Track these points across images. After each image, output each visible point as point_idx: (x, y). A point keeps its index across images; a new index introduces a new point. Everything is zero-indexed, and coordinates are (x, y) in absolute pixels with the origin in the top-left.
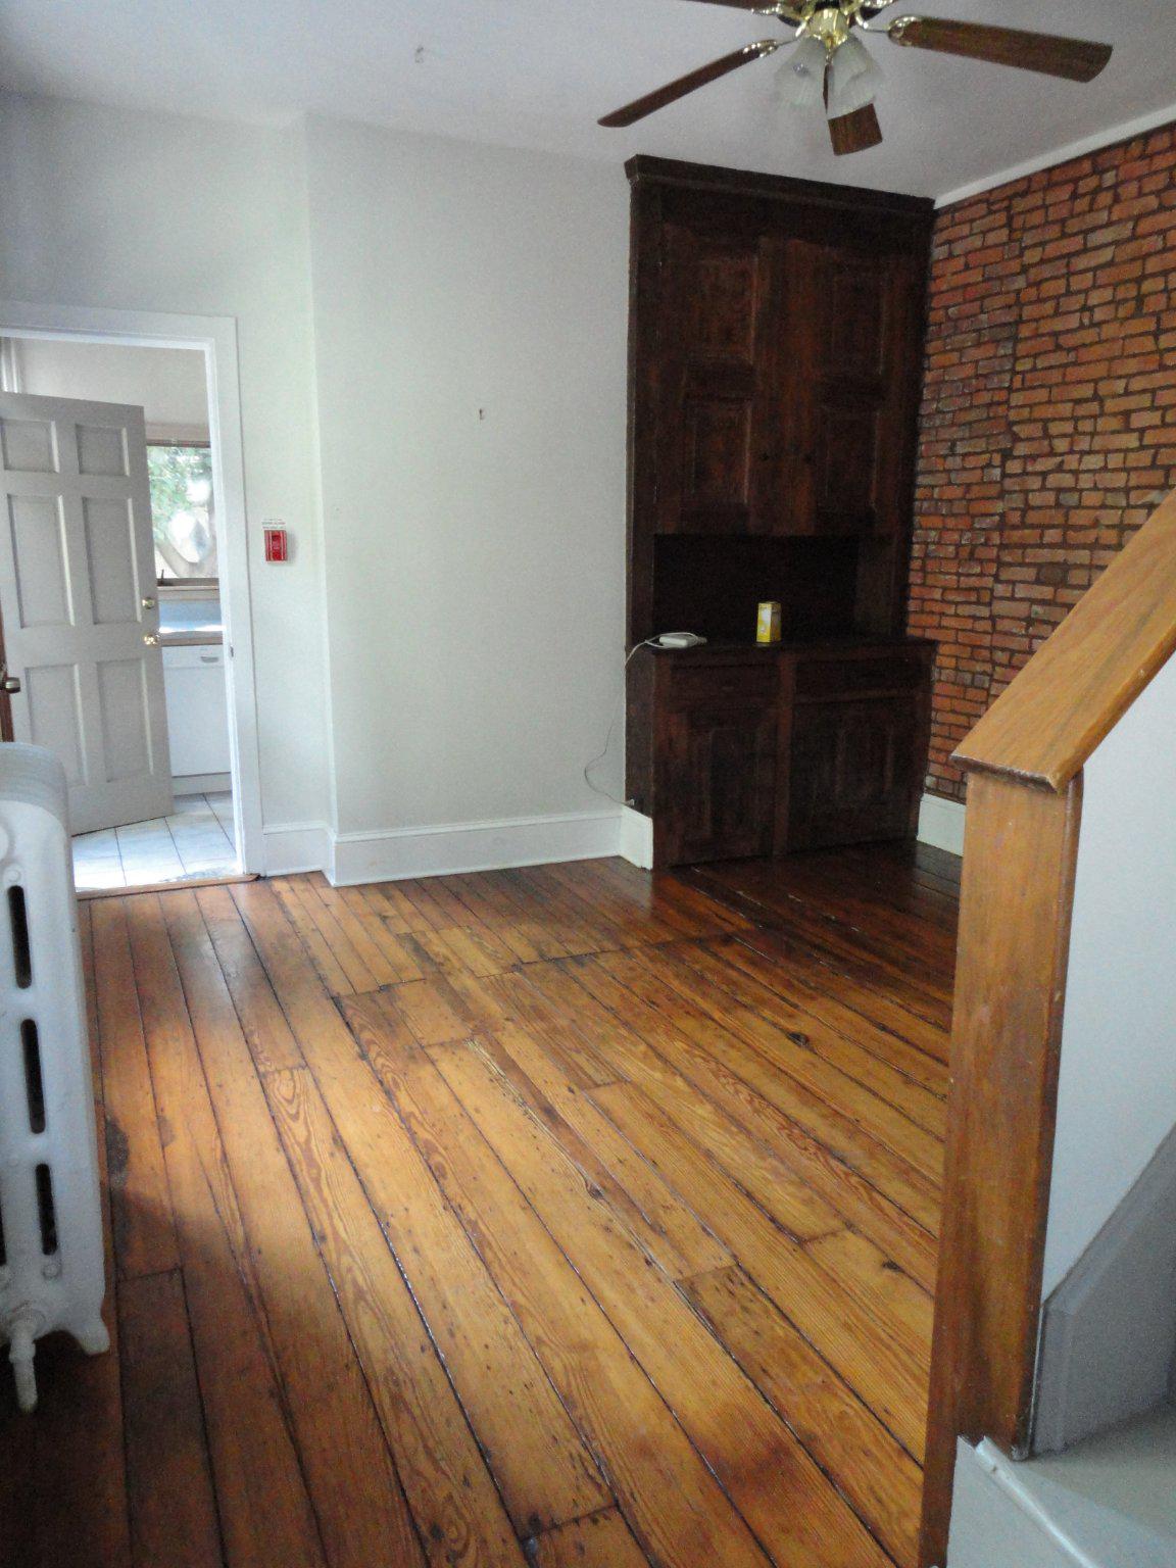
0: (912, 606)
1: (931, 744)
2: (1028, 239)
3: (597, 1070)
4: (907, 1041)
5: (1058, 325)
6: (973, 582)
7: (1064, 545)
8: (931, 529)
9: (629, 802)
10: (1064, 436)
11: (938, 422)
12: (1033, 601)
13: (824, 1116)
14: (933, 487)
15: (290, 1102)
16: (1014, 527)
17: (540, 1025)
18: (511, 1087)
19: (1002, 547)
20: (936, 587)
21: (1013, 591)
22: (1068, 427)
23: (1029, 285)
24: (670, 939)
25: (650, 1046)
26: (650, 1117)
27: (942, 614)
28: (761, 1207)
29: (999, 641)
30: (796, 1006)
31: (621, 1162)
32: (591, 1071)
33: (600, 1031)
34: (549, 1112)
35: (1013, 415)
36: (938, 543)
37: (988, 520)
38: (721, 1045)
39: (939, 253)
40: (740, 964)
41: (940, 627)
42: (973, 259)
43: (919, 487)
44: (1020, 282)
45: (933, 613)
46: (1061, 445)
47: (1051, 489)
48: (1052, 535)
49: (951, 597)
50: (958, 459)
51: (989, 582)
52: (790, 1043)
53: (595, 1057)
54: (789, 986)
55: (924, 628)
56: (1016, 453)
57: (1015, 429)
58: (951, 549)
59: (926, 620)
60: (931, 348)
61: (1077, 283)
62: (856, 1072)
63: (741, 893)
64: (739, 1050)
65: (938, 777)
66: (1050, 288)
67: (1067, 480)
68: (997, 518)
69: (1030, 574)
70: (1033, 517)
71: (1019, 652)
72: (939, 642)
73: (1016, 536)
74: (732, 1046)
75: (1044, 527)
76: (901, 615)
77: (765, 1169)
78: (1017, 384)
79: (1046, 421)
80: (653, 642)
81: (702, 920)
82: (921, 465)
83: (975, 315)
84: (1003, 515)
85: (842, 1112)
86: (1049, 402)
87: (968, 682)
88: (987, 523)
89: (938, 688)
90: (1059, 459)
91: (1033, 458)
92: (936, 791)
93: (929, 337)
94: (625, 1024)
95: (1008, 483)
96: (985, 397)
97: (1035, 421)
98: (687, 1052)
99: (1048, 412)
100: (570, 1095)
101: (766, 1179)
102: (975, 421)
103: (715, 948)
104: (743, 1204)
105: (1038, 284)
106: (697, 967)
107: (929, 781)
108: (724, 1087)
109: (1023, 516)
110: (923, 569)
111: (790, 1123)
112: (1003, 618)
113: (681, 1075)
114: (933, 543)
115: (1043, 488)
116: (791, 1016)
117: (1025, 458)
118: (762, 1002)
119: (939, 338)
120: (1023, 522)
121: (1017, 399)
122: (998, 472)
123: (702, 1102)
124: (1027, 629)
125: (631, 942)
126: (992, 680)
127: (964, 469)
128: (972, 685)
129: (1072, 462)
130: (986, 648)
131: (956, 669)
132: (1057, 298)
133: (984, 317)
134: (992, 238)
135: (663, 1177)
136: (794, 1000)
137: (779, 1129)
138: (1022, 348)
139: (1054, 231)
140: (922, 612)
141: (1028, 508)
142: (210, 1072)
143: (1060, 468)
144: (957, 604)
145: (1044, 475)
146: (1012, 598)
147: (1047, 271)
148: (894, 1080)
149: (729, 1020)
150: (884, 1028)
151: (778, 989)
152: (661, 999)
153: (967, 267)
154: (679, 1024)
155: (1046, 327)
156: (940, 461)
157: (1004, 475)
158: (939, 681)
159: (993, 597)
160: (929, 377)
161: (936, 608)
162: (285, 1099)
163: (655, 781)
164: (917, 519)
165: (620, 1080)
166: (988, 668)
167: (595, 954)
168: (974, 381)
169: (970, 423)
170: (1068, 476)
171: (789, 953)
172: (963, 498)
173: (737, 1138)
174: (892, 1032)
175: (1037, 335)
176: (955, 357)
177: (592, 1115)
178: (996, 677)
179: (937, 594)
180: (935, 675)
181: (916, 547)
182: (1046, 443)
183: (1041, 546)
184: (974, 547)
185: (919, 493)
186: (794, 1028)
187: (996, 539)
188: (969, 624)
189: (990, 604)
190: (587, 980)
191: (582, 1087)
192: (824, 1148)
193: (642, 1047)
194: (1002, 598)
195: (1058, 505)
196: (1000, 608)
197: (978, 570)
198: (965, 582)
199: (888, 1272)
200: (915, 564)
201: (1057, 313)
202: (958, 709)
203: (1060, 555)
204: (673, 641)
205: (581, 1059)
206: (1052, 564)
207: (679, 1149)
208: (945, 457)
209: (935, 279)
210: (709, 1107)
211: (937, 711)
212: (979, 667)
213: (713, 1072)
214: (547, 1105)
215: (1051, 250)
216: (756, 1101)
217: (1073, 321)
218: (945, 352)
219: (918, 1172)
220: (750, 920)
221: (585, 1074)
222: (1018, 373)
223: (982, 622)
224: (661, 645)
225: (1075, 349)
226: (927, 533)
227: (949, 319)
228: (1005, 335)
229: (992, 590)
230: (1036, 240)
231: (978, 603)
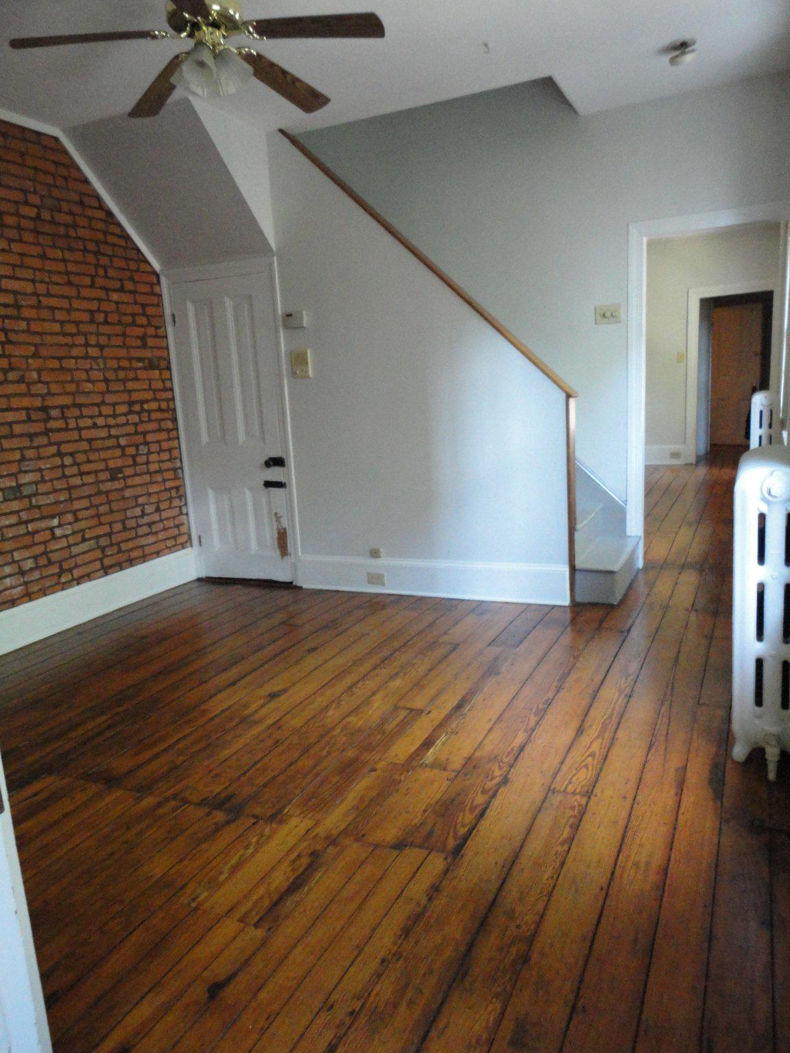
15: (586, 766)
142: (624, 814)
162: (588, 769)
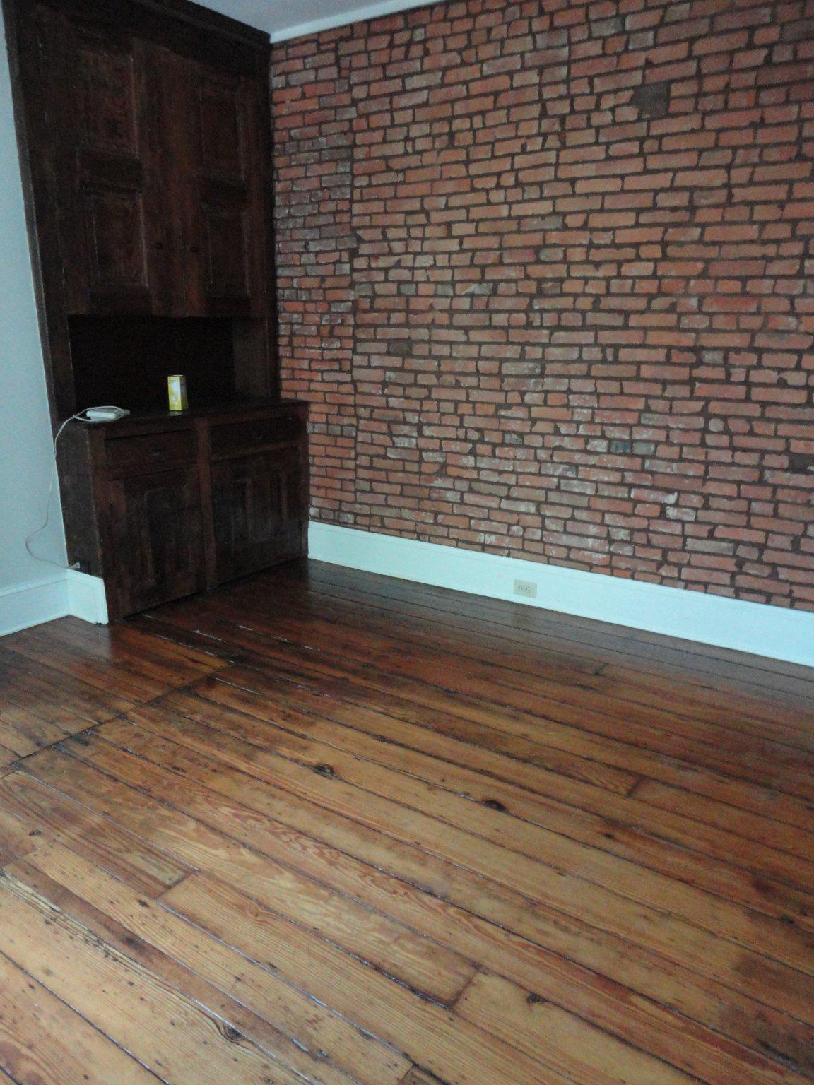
0: (284, 374)
1: (311, 482)
2: (355, 78)
3: (160, 869)
4: (408, 748)
5: (388, 150)
6: (334, 354)
7: (407, 325)
8: (294, 312)
9: (75, 566)
10: (400, 240)
11: (291, 226)
12: (385, 369)
13: (390, 848)
14: (292, 278)
16: (365, 311)
17: (74, 831)
18: (74, 923)
19: (356, 326)
20: (303, 359)
21: (369, 360)
22: (402, 233)
23: (360, 116)
24: (159, 693)
25: (199, 821)
26: (241, 908)
27: (311, 381)
28: (397, 979)
29: (360, 399)
30: (303, 737)
31: (238, 979)
32: (154, 872)
33: (141, 817)
34: (131, 941)
35: (356, 221)
36: (302, 324)
37: (343, 305)
38: (264, 798)
39: (277, 82)
40: (234, 704)
41: (309, 391)
42: (309, 90)
43: (281, 277)
44: (351, 113)
45: (303, 380)
46: (398, 247)
47: (393, 282)
48: (397, 318)
49: (316, 366)
50: (312, 256)
51: (349, 354)
52: (318, 777)
53: (150, 851)
54: (287, 717)
55: (296, 392)
56: (361, 252)
57: (360, 232)
58: (314, 328)
59: (296, 385)
60: (279, 162)
61: (400, 117)
62: (386, 791)
63: (198, 632)
64: (281, 799)
65: (320, 508)
66: (376, 121)
67: (406, 275)
68: (350, 304)
69: (383, 347)
70: (380, 303)
71: (379, 408)
72: (310, 403)
73: (369, 318)
74: (273, 796)
75: (390, 311)
76: (275, 382)
77: (374, 930)
78: (357, 196)
79: (384, 228)
80: (80, 416)
81: (178, 667)
82: (279, 259)
83: (315, 138)
84: (355, 302)
85: (402, 838)
86: (386, 212)
87: (339, 433)
88: (343, 307)
89: (313, 439)
90: (397, 258)
91: (376, 256)
92: (320, 519)
93: (276, 154)
94: (162, 801)
95: (356, 276)
96: (331, 206)
97: (376, 227)
98: (236, 816)
99: (386, 220)
100: (143, 909)
101: (381, 942)
102: (325, 225)
103: (203, 692)
104: (377, 981)
105: (367, 116)
106: (198, 718)
107: (312, 511)
108: (289, 846)
109: (372, 303)
110: (290, 344)
111: (367, 865)
112: (362, 382)
113: (244, 845)
114: (297, 323)
115: (386, 281)
116: (305, 748)
117: (370, 256)
118: (275, 741)
119: (284, 155)
120: (372, 307)
121: (357, 209)
122: (347, 267)
123: (281, 873)
124: (383, 390)
125: (125, 706)
126: (358, 430)
127: (318, 264)
128: (342, 435)
129: (408, 260)
130: (351, 406)
131: (327, 423)
132: (384, 128)
133: (323, 140)
134: (323, 74)
135: (289, 982)
136: (301, 731)
137: (361, 877)
138: (359, 168)
139: (376, 74)
140: (293, 379)
141: (375, 296)
143: (398, 265)
144: (322, 372)
145: (386, 270)
146: (369, 367)
147: (374, 106)
148: (421, 789)
149: (253, 768)
150: (383, 739)
151: (280, 723)
152: (184, 763)
153: (304, 96)
154: (211, 785)
155: (377, 151)
156: (296, 257)
157: (353, 270)
158: (314, 433)
159: (352, 366)
160: (279, 187)
161: (306, 375)
163: (101, 544)
164: (281, 304)
165: (189, 872)
166: (354, 421)
167: (93, 728)
168: (319, 193)
169: (319, 227)
170: (406, 271)
171: (269, 683)
172: (320, 288)
173: (331, 902)
174: (391, 741)
175: (369, 158)
176: (301, 172)
177: (180, 927)
178: (360, 428)
179: (305, 365)
180: (310, 428)
181: (283, 327)
182: (385, 244)
183: (389, 325)
184: (333, 327)
185: (280, 283)
186: (314, 760)
187: (351, 320)
188: (334, 387)
189: (350, 372)
190: (100, 760)
191: (156, 896)
192: (411, 885)
193: (192, 825)
194: (360, 367)
195: (399, 294)
196: (359, 374)
197: (338, 345)
198: (327, 354)
199: (537, 1007)
200: (283, 341)
201: (384, 141)
202: (332, 454)
203: (404, 333)
204: (98, 415)
205: (136, 859)
206: (398, 340)
207: (287, 938)
208: (299, 253)
209: (276, 104)
210: (288, 875)
211: (314, 456)
212: (346, 421)
213: (270, 832)
214: (127, 934)
215: (376, 89)
216: (326, 851)
217: (399, 148)
218: (290, 167)
219: (492, 881)
220: (221, 657)
221: (151, 877)
222: (357, 188)
223: (347, 386)
224: (89, 418)
225: (403, 171)
226: (289, 317)
227: (291, 139)
228: (344, 155)
229: (352, 360)
230: (361, 79)
231: (340, 371)
